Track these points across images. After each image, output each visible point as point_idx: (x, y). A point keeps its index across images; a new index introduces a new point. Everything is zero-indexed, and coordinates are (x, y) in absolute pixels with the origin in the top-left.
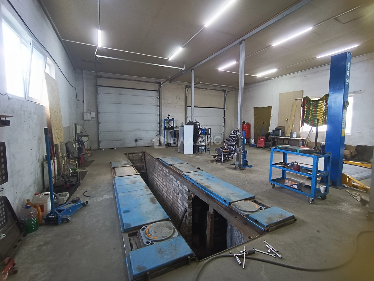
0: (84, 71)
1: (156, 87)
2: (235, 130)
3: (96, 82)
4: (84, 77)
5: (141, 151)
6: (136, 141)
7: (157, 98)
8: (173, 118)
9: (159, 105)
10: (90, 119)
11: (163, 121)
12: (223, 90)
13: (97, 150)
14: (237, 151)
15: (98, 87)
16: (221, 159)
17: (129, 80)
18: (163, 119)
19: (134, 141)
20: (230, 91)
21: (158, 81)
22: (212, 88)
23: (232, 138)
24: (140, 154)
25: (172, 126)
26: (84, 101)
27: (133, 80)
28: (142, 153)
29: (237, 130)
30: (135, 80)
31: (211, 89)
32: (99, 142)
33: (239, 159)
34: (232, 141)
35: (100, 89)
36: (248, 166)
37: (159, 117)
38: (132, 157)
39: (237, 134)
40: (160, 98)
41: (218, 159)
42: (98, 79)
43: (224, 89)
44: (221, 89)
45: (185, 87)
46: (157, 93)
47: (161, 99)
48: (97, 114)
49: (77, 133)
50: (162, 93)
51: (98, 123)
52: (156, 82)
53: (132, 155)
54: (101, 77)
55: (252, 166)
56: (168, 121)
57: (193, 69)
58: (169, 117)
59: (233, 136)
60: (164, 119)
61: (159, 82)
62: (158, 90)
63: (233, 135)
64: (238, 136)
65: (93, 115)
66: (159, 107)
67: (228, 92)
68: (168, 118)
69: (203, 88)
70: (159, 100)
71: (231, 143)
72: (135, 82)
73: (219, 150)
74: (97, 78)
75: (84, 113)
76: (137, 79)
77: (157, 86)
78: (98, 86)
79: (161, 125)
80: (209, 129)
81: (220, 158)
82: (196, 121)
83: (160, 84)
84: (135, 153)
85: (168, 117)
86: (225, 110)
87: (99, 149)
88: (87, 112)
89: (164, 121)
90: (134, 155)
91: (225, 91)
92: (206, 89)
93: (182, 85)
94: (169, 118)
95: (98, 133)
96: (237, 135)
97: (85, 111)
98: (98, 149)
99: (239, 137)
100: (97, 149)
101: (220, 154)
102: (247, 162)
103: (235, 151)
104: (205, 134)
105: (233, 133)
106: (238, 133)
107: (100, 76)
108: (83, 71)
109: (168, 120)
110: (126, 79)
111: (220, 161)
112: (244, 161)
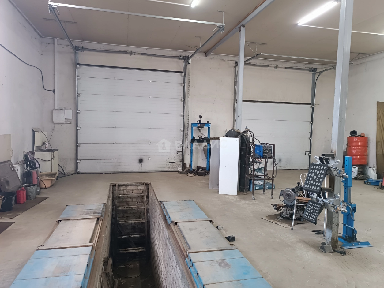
0: (56, 40)
1: (179, 65)
2: (323, 155)
3: (76, 59)
4: (56, 50)
5: (143, 182)
6: (141, 161)
7: (181, 85)
8: (208, 122)
9: (184, 98)
10: (62, 120)
11: (190, 128)
12: (311, 68)
13: (73, 174)
14: (327, 205)
15: (78, 66)
16: (292, 215)
17: (131, 53)
18: (190, 124)
19: (138, 161)
20: (326, 70)
21: (183, 54)
22: (289, 65)
23: (315, 174)
24: (141, 187)
25: (207, 136)
26: (54, 90)
27: (138, 54)
28: (143, 184)
29: (329, 155)
30: (142, 54)
31: (286, 68)
32: (77, 161)
33: (334, 226)
34: (315, 180)
35: (82, 70)
36: (358, 243)
37: (183, 119)
38: (125, 192)
39: (330, 165)
40: (184, 85)
41: (284, 214)
42: (79, 52)
43: (313, 66)
44: (308, 66)
45: (234, 65)
46: (181, 75)
47: (189, 87)
48: (76, 113)
49: (35, 145)
50: (191, 76)
51: (77, 129)
52: (180, 56)
53: (125, 189)
54: (83, 49)
55: (367, 243)
56: (199, 127)
57: (243, 26)
58: (201, 119)
59: (318, 170)
60: (192, 123)
61: (186, 56)
62: (183, 71)
63: (318, 165)
64: (331, 171)
65: (69, 114)
66: (184, 101)
67: (321, 72)
68: (198, 122)
69: (268, 66)
70: (184, 88)
71: (312, 185)
72: (142, 56)
73: (288, 194)
74: (77, 50)
75: (54, 111)
76: (145, 51)
77: (182, 63)
78: (78, 64)
79: (187, 134)
80: (273, 146)
81: (288, 212)
82: (246, 128)
83: (186, 59)
84: (131, 185)
85: (199, 119)
86: (313, 108)
87: (76, 172)
88: (60, 109)
89: (192, 128)
90: (129, 188)
91: (314, 70)
92: (276, 67)
93: (228, 60)
94: (200, 121)
95: (77, 145)
96: (329, 169)
97: (56, 108)
98: (75, 174)
99: (335, 173)
100: (73, 172)
101: (290, 204)
102: (354, 232)
103: (324, 206)
104: (262, 155)
105: (319, 162)
106: (332, 163)
107: (82, 47)
108: (54, 39)
109: (199, 125)
110: (126, 53)
111: (288, 219)
112: (346, 229)
